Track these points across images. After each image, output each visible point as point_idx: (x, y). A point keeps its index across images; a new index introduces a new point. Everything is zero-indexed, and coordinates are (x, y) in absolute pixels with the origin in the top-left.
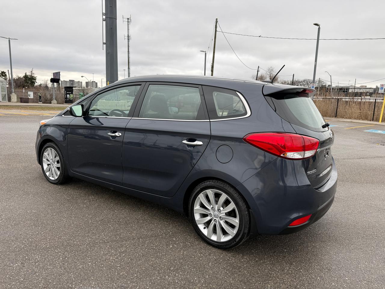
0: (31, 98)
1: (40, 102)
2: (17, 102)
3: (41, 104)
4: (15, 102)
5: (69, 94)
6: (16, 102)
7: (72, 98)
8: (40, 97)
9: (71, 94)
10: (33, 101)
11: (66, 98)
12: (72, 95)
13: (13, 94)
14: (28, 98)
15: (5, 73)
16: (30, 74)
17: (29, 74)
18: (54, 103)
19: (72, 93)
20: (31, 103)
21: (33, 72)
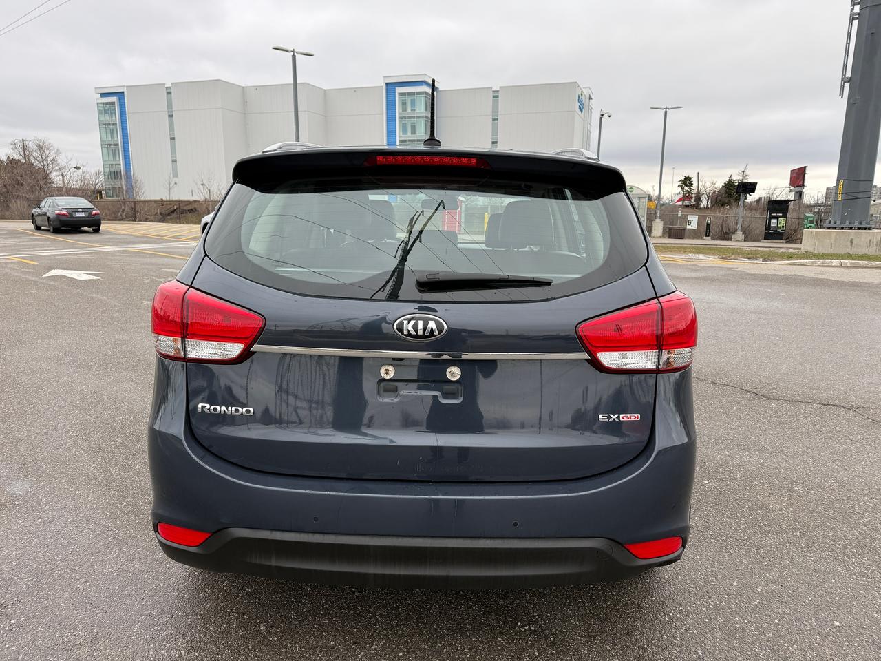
0: (693, 228)
1: (706, 236)
2: (663, 236)
3: (707, 241)
4: (657, 237)
5: (777, 218)
6: (660, 237)
7: (783, 227)
8: (708, 226)
9: (781, 217)
10: (695, 234)
11: (768, 228)
12: (783, 221)
13: (658, 220)
14: (684, 229)
15: (691, 178)
16: (740, 178)
17: (737, 177)
18: (738, 239)
19: (785, 216)
20: (689, 238)
21: (747, 172)
